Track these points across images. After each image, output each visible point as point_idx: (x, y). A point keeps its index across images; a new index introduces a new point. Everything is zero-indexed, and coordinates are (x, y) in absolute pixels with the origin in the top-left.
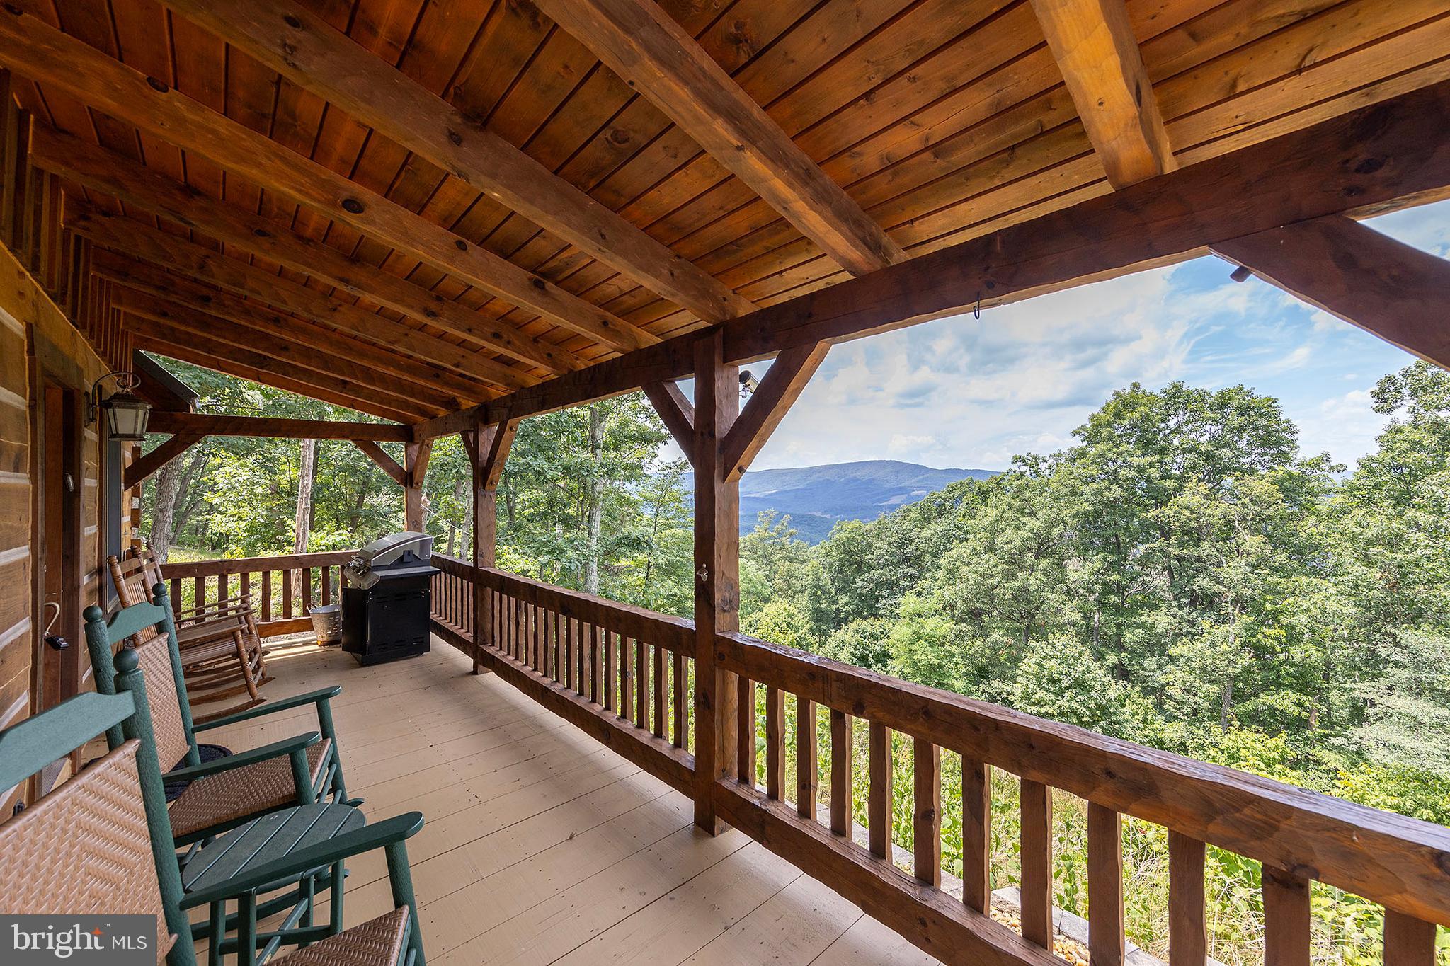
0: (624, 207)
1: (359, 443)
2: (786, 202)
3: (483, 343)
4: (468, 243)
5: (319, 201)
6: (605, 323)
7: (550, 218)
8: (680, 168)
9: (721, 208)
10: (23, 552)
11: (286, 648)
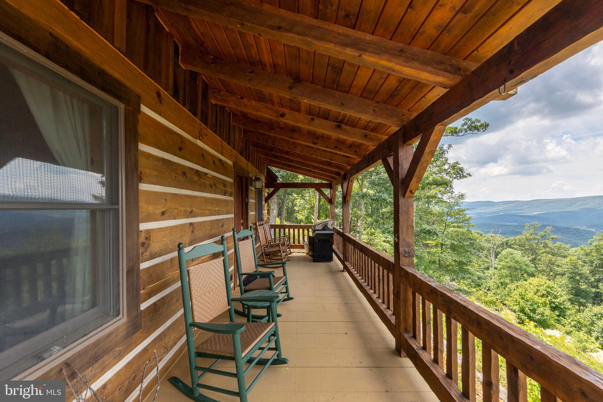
0: (349, 91)
1: (317, 189)
2: (391, 68)
3: (332, 150)
4: (315, 117)
5: (275, 117)
6: (366, 136)
7: (322, 103)
8: (358, 69)
9: (382, 78)
10: (232, 216)
11: (296, 253)
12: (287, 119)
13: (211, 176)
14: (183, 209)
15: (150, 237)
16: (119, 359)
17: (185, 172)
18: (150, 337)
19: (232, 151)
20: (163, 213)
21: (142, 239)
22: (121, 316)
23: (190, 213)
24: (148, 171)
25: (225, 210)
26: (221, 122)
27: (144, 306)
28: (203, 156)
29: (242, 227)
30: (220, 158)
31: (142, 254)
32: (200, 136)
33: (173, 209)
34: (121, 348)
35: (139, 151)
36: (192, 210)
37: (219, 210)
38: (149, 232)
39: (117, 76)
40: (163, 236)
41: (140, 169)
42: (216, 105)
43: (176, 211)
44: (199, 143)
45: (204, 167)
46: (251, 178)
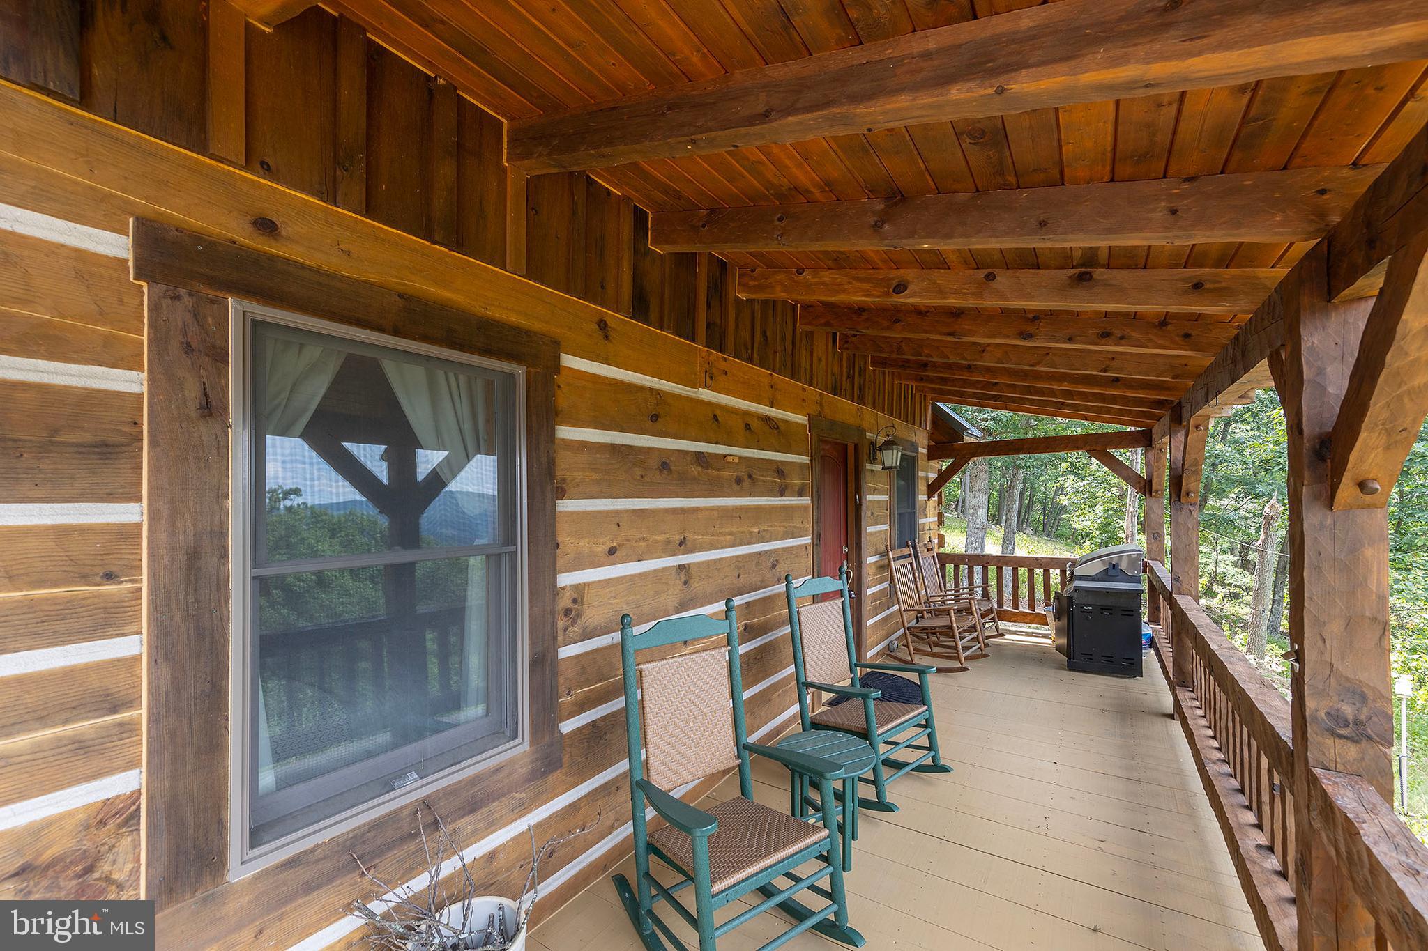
0: (1061, 176)
1: (1092, 453)
4: (995, 271)
5: (878, 297)
6: (1198, 284)
10: (807, 540)
11: (1018, 635)
12: (914, 295)
13: (737, 460)
14: (661, 538)
15: (582, 600)
16: (520, 813)
17: (665, 463)
18: (583, 784)
19: (804, 390)
20: (612, 551)
21: (565, 601)
22: (520, 739)
23: (680, 545)
24: (578, 476)
25: (783, 529)
26: (768, 334)
27: (567, 727)
28: (717, 420)
29: (845, 563)
30: (768, 413)
31: (566, 630)
32: (708, 378)
33: (636, 541)
34: (523, 795)
35: (556, 441)
36: (684, 538)
37: (764, 530)
38: (579, 589)
39: (515, 319)
40: (613, 595)
41: (559, 474)
42: (751, 301)
43: (643, 544)
44: (705, 394)
45: (717, 443)
46: (872, 443)
